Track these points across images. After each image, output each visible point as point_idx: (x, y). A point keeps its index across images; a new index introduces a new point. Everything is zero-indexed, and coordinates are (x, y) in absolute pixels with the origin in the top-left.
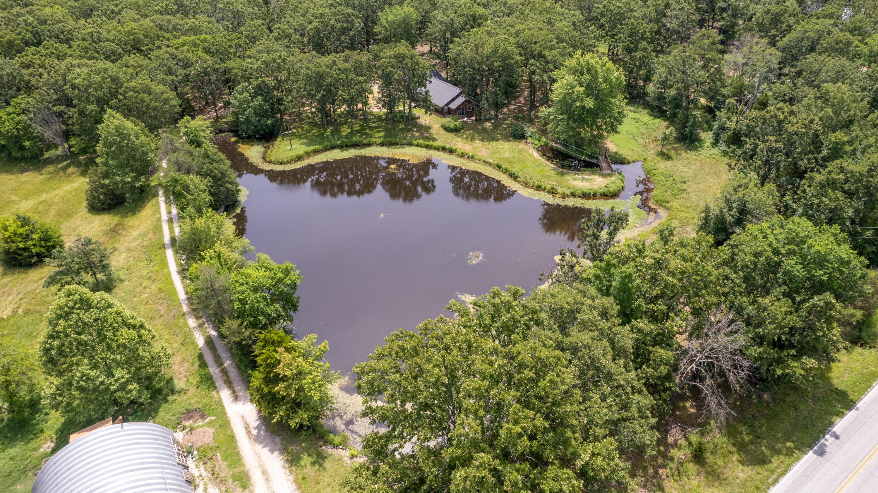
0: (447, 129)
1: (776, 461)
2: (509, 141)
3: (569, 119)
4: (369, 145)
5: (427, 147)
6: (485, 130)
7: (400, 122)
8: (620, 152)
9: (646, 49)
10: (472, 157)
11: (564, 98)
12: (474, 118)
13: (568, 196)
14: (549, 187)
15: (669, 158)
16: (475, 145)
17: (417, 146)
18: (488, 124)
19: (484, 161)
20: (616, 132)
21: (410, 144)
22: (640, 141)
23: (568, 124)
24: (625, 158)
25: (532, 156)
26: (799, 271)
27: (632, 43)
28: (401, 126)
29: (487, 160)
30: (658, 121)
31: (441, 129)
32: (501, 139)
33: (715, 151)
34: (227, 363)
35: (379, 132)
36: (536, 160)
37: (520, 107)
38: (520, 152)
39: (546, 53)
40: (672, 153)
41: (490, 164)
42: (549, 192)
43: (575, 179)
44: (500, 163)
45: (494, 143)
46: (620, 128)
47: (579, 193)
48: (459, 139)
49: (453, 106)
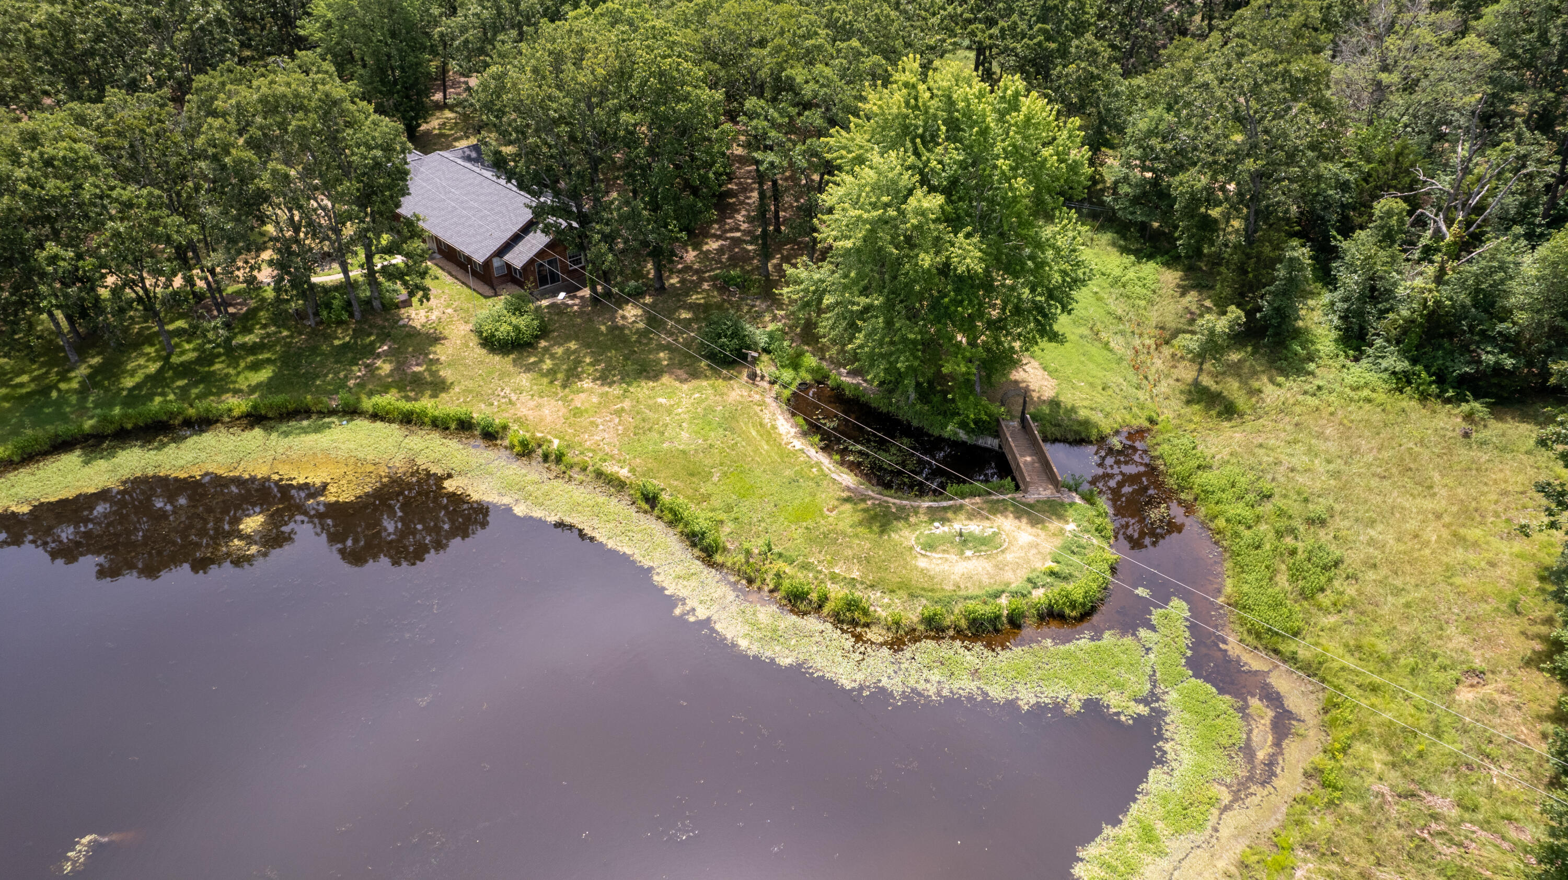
0: (492, 343)
2: (695, 374)
3: (889, 307)
4: (204, 423)
5: (408, 420)
6: (618, 335)
7: (340, 323)
8: (1067, 399)
9: (1095, 53)
10: (559, 458)
11: (872, 237)
12: (586, 292)
13: (914, 636)
14: (837, 593)
15: (1229, 411)
16: (579, 400)
17: (375, 416)
18: (631, 313)
19: (599, 474)
20: (1054, 337)
21: (351, 412)
22: (1117, 343)
23: (891, 327)
24: (1086, 423)
25: (769, 434)
27: (1049, 39)
28: (342, 337)
29: (611, 468)
30: (1150, 269)
31: (474, 341)
32: (669, 370)
33: (1359, 372)
35: (255, 367)
36: (787, 455)
37: (736, 242)
38: (730, 422)
39: (798, 73)
40: (1232, 388)
41: (619, 485)
42: (838, 619)
43: (930, 546)
44: (654, 484)
45: (643, 389)
46: (1062, 323)
47: (955, 616)
48: (524, 379)
49: (518, 257)
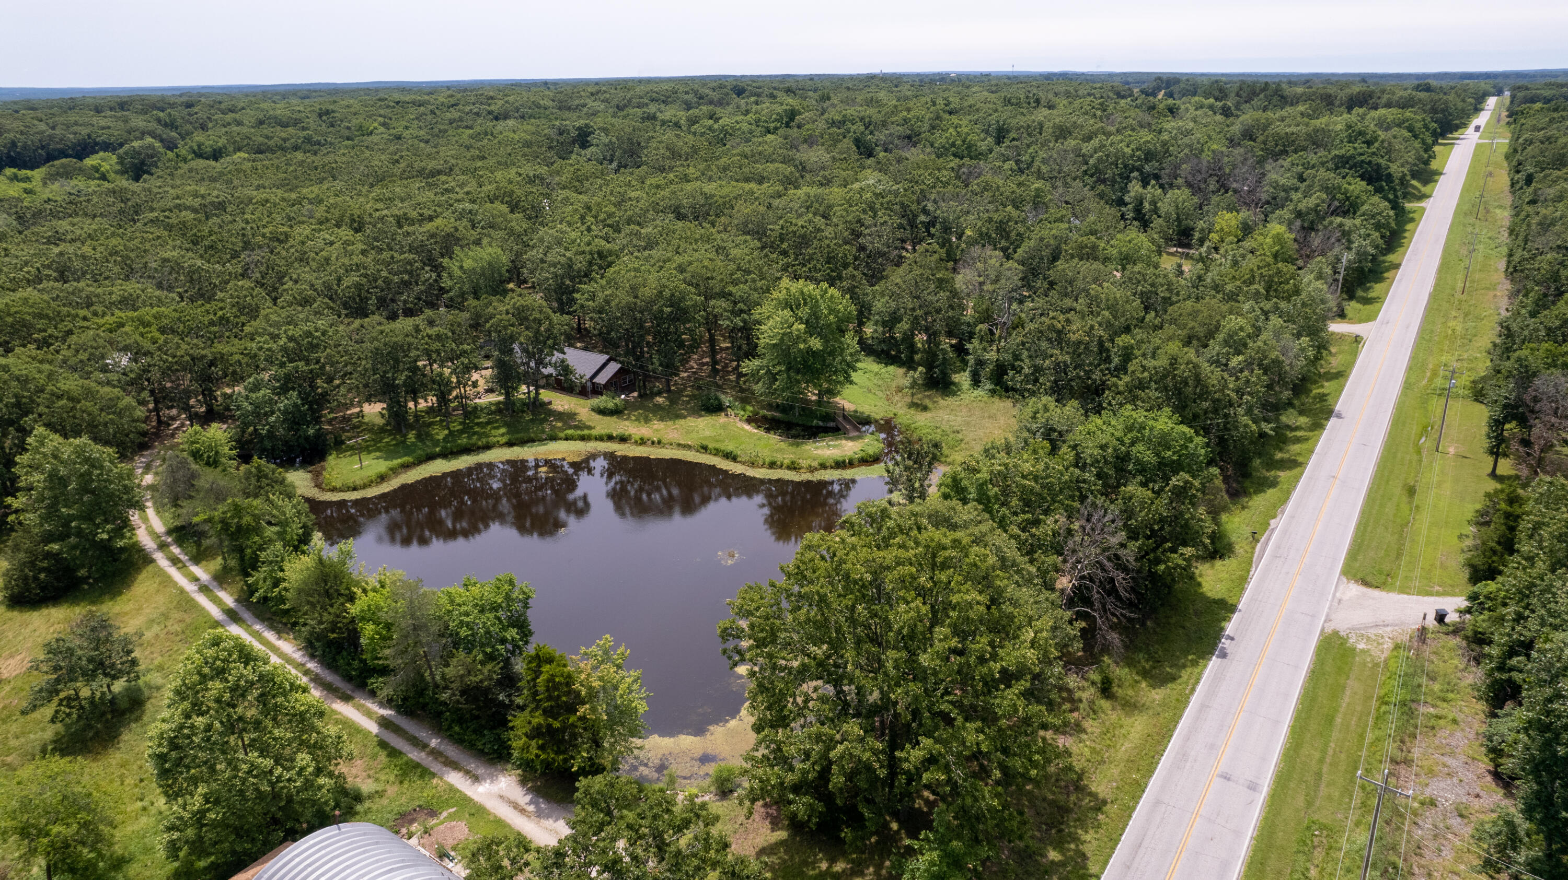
0: (602, 412)
1: (1185, 674)
2: (701, 416)
3: (789, 369)
4: (488, 447)
5: (583, 438)
6: (659, 407)
7: (523, 412)
8: (860, 409)
9: (854, 276)
10: (659, 442)
12: (635, 394)
13: (816, 469)
14: (786, 462)
15: (925, 408)
16: (655, 427)
17: (567, 439)
18: (660, 400)
19: (679, 445)
20: (851, 383)
21: (554, 438)
22: (880, 394)
23: (789, 377)
24: (869, 417)
25: (743, 429)
26: (1149, 457)
27: (832, 271)
28: (528, 417)
29: (682, 442)
30: (891, 368)
31: (593, 414)
32: (689, 415)
33: (978, 392)
34: (434, 742)
35: (497, 428)
36: (752, 434)
37: (694, 373)
38: (724, 427)
40: (927, 402)
41: (689, 447)
42: (789, 468)
43: (817, 448)
44: (704, 443)
45: (682, 422)
46: (854, 376)
47: (831, 462)
48: (627, 423)
49: (602, 379)
